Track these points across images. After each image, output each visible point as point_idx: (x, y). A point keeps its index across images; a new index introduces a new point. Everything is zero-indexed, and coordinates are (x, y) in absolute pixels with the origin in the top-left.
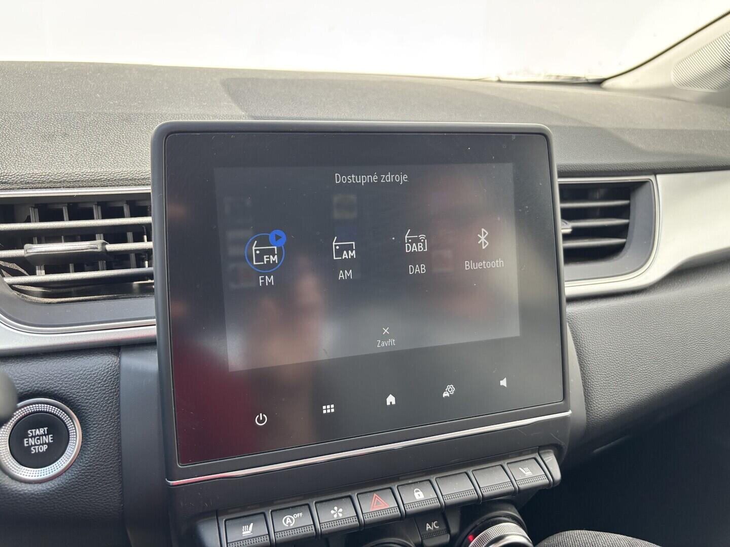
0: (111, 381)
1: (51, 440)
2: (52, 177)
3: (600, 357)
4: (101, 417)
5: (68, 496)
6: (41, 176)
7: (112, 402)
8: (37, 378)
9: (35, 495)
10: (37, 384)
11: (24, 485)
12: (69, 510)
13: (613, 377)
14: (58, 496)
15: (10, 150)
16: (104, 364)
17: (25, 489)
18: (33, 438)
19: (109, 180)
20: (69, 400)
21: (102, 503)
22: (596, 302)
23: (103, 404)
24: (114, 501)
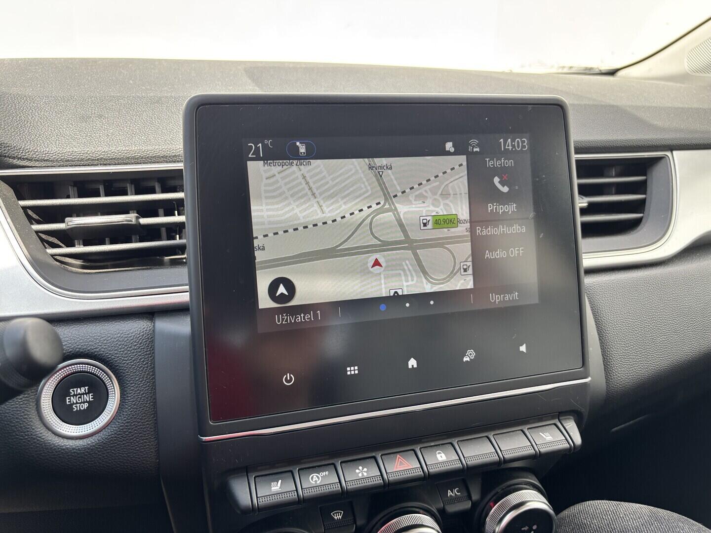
0: (146, 344)
1: (92, 398)
2: (90, 154)
3: (619, 327)
4: (138, 376)
5: (108, 451)
6: (80, 154)
7: (147, 363)
8: (78, 340)
9: (76, 450)
10: (78, 345)
11: (66, 440)
12: (108, 464)
13: (632, 347)
14: (98, 451)
15: (51, 130)
16: (140, 328)
17: (67, 444)
18: (75, 397)
19: (142, 158)
20: (108, 361)
21: (139, 458)
22: (614, 273)
23: (139, 365)
24: (151, 457)
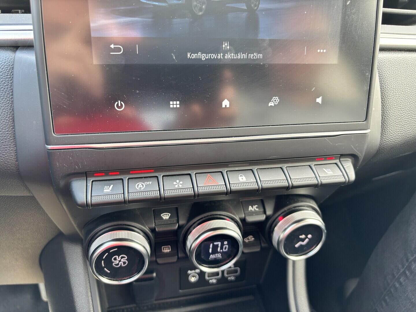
3: (399, 94)
16: (3, 57)
24: (11, 159)
